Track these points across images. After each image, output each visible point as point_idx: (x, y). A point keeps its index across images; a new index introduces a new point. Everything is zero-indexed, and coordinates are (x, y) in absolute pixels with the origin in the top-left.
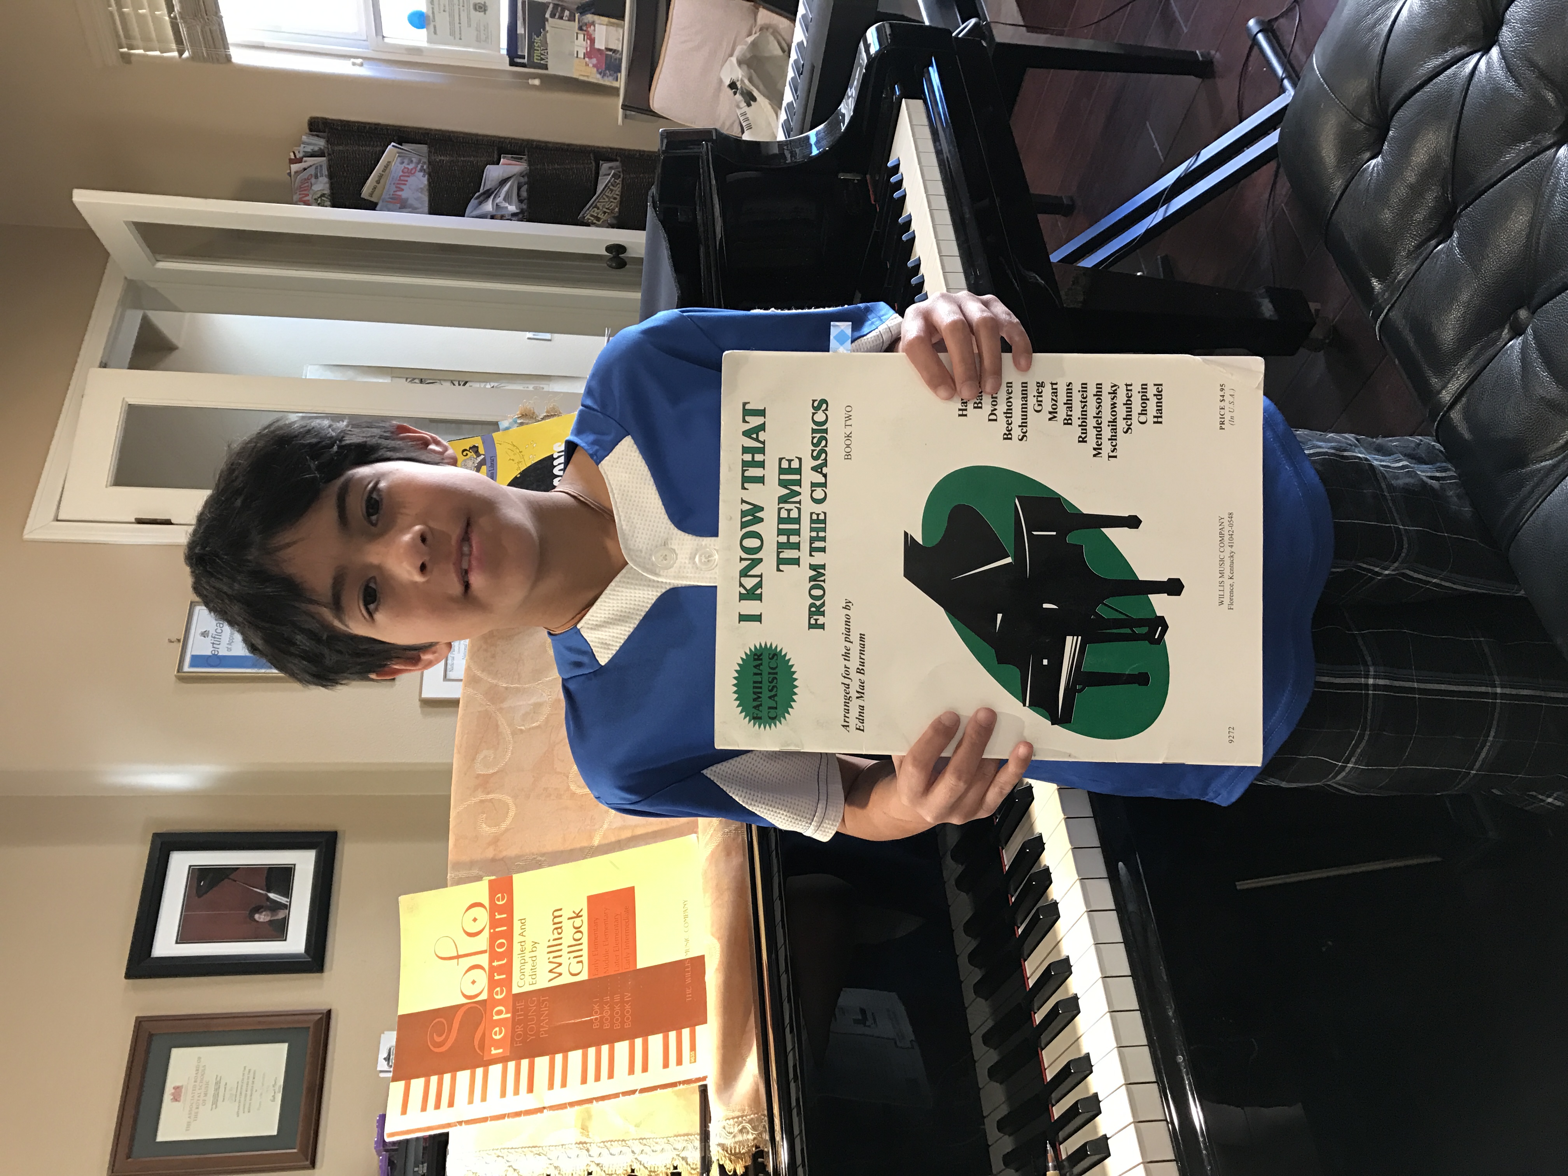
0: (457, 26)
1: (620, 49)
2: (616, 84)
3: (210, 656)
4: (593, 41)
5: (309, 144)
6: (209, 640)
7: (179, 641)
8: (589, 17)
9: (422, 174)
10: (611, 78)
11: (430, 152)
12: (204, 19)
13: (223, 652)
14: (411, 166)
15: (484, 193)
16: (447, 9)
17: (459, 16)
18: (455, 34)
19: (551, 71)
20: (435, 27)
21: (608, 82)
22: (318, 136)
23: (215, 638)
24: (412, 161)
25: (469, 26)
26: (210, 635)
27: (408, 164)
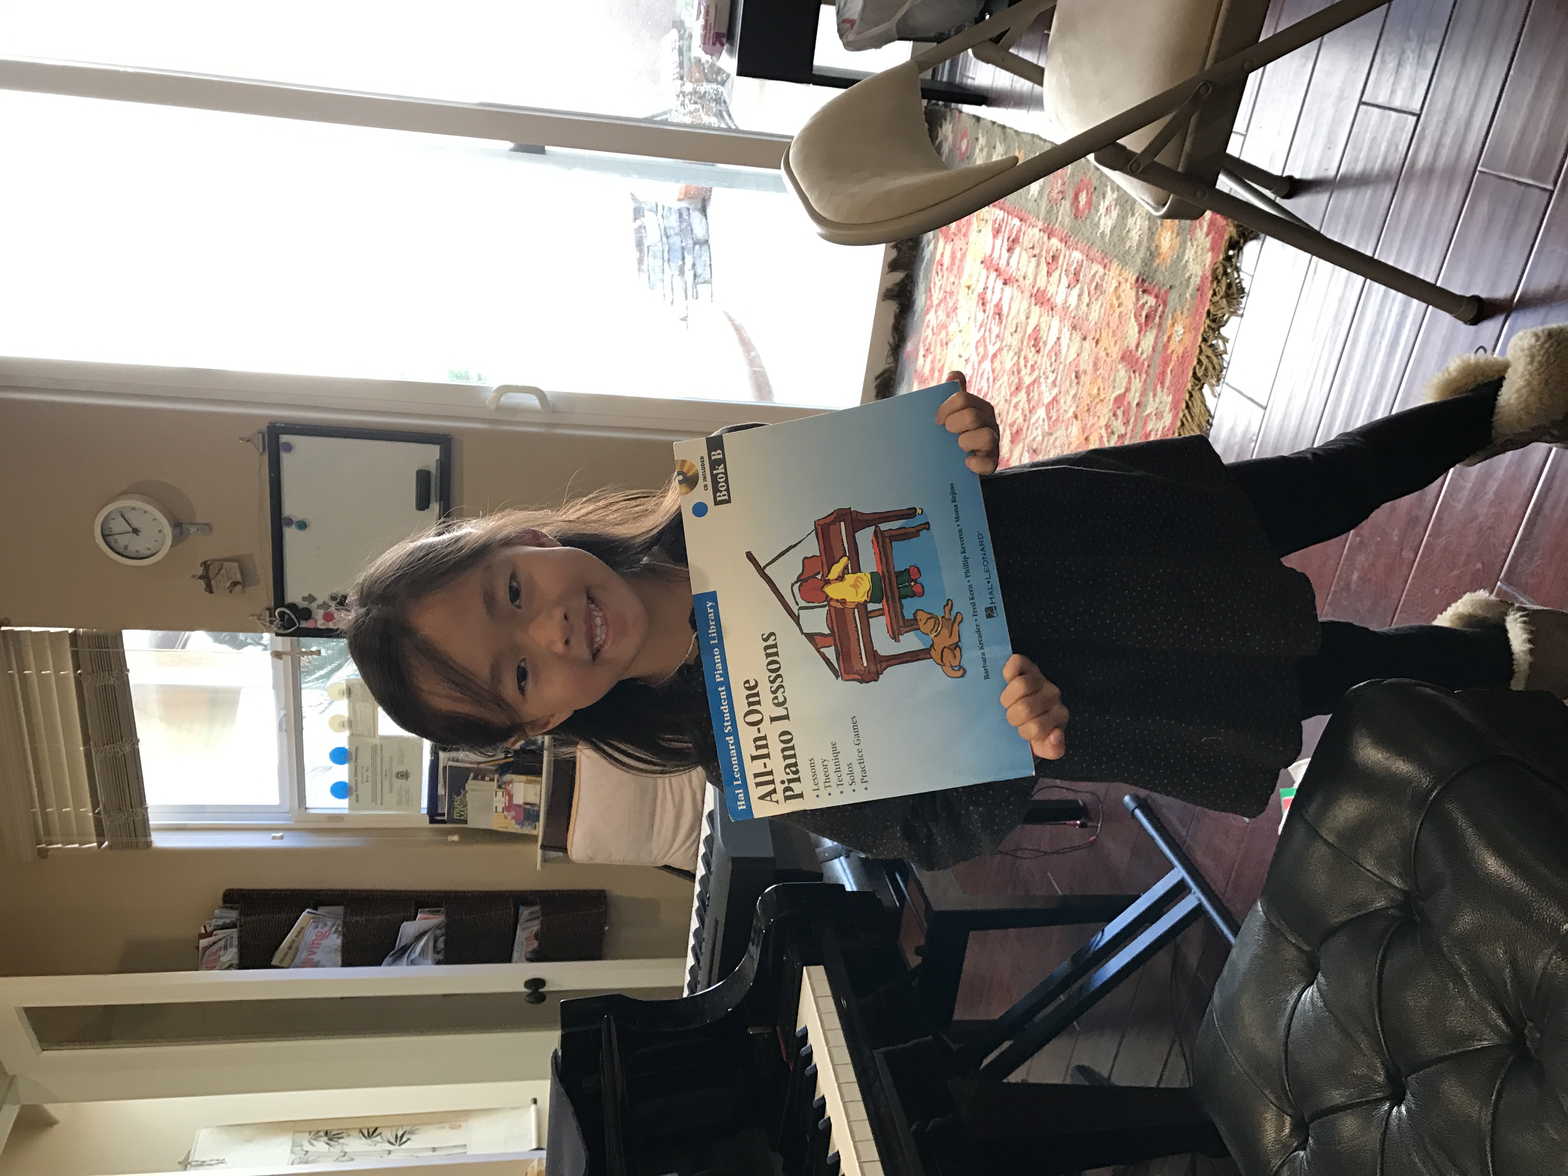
0: (379, 793)
1: (538, 802)
2: (534, 832)
4: (511, 797)
5: (221, 918)
8: (508, 777)
9: (336, 936)
10: (529, 827)
11: (345, 913)
12: (128, 811)
14: (326, 929)
15: (399, 950)
16: (370, 779)
17: (382, 784)
18: (376, 799)
19: (470, 825)
20: (357, 796)
21: (527, 830)
22: (231, 908)
24: (326, 925)
25: (391, 791)
27: (322, 928)
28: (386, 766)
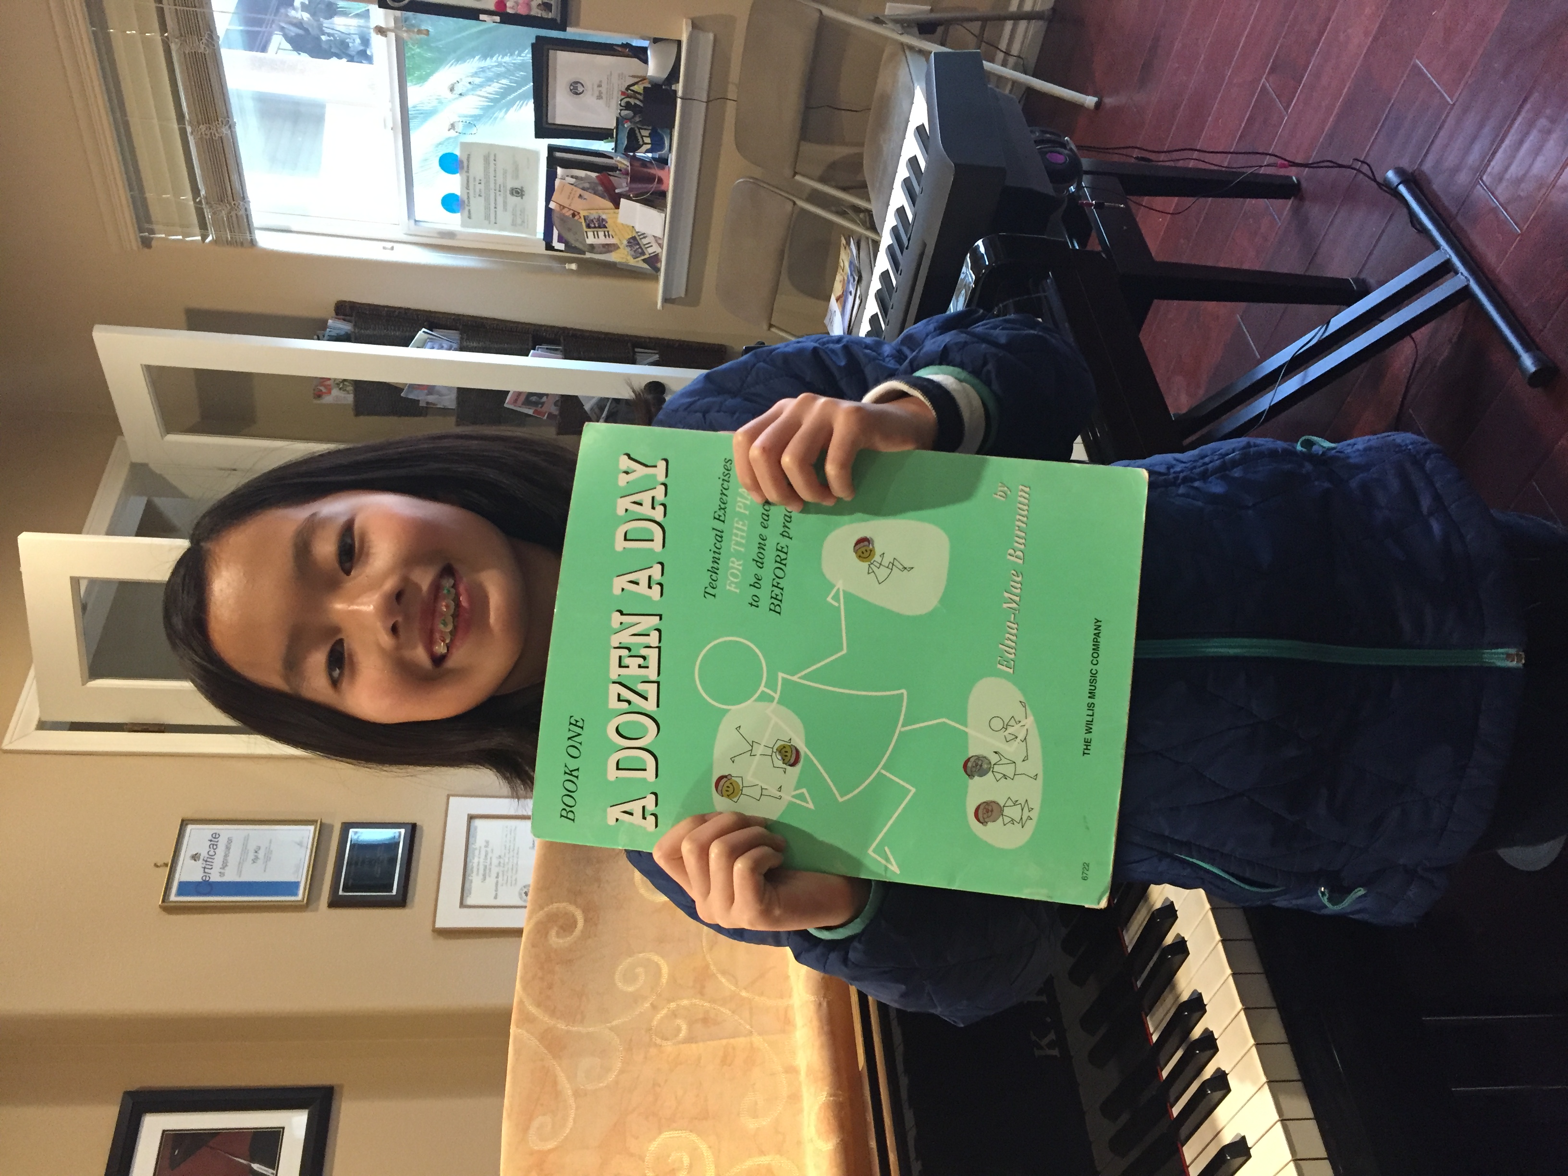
0: (493, 210)
3: (199, 883)
5: (334, 329)
6: (200, 863)
7: (166, 865)
11: (462, 339)
12: (230, 204)
13: (215, 877)
16: (483, 194)
17: (496, 200)
18: (490, 218)
19: (588, 255)
20: (469, 211)
22: (344, 320)
23: (206, 861)
24: (442, 347)
25: (505, 209)
26: (202, 858)
28: (500, 181)
